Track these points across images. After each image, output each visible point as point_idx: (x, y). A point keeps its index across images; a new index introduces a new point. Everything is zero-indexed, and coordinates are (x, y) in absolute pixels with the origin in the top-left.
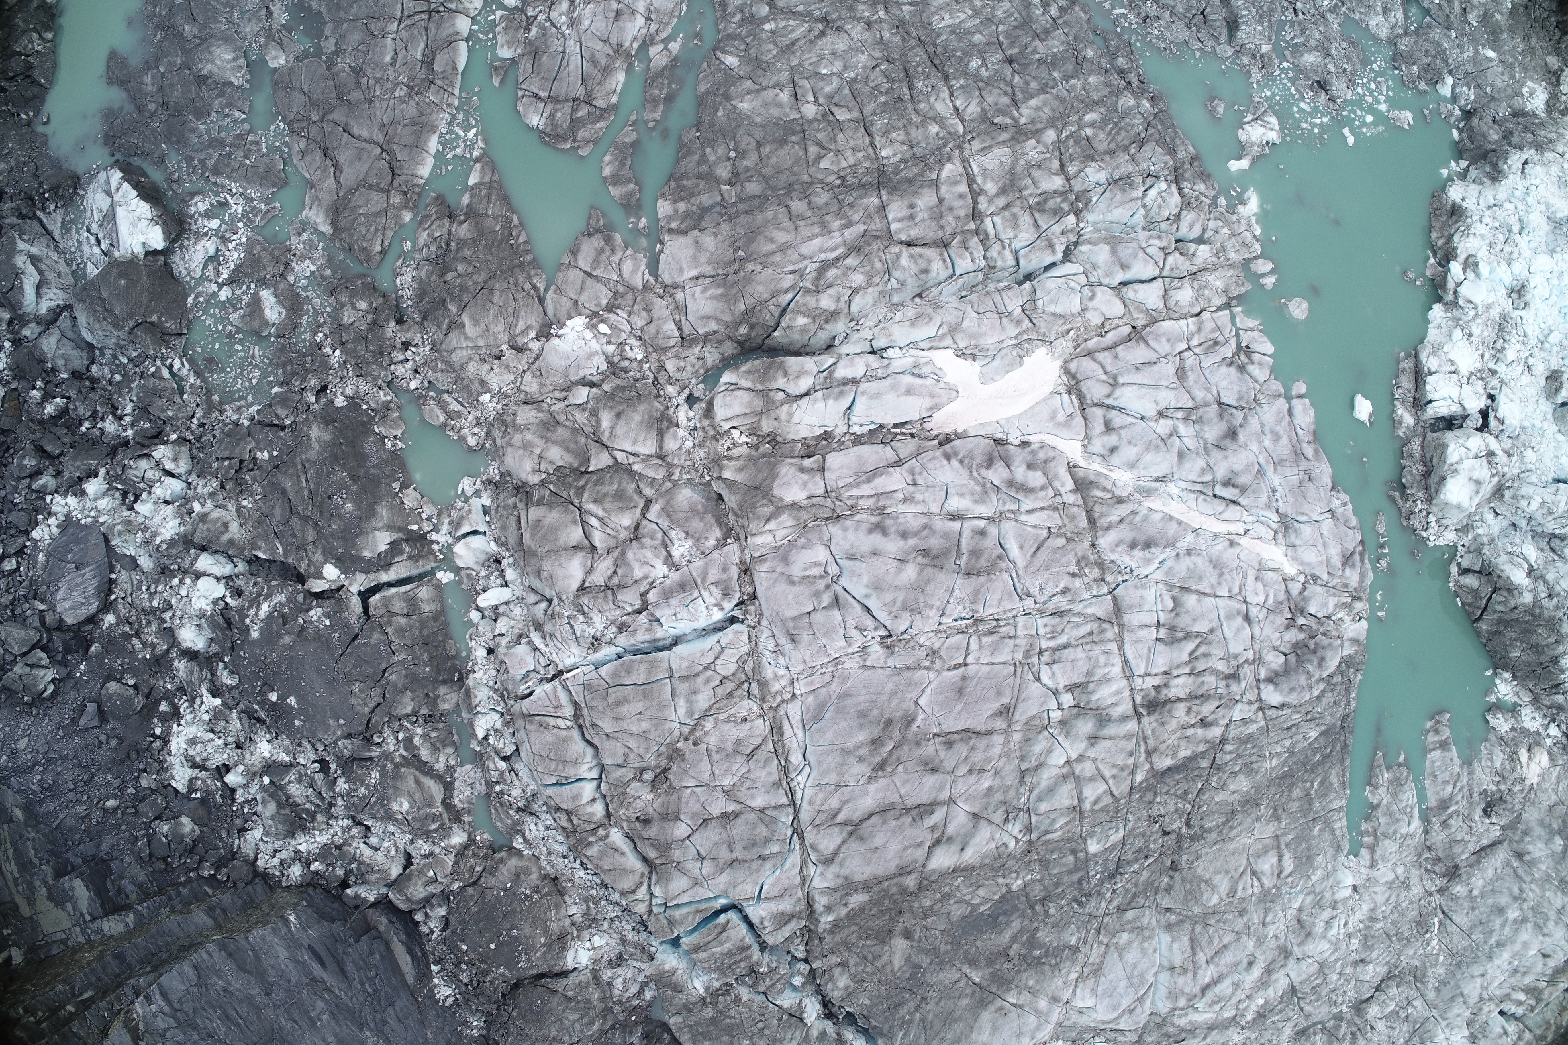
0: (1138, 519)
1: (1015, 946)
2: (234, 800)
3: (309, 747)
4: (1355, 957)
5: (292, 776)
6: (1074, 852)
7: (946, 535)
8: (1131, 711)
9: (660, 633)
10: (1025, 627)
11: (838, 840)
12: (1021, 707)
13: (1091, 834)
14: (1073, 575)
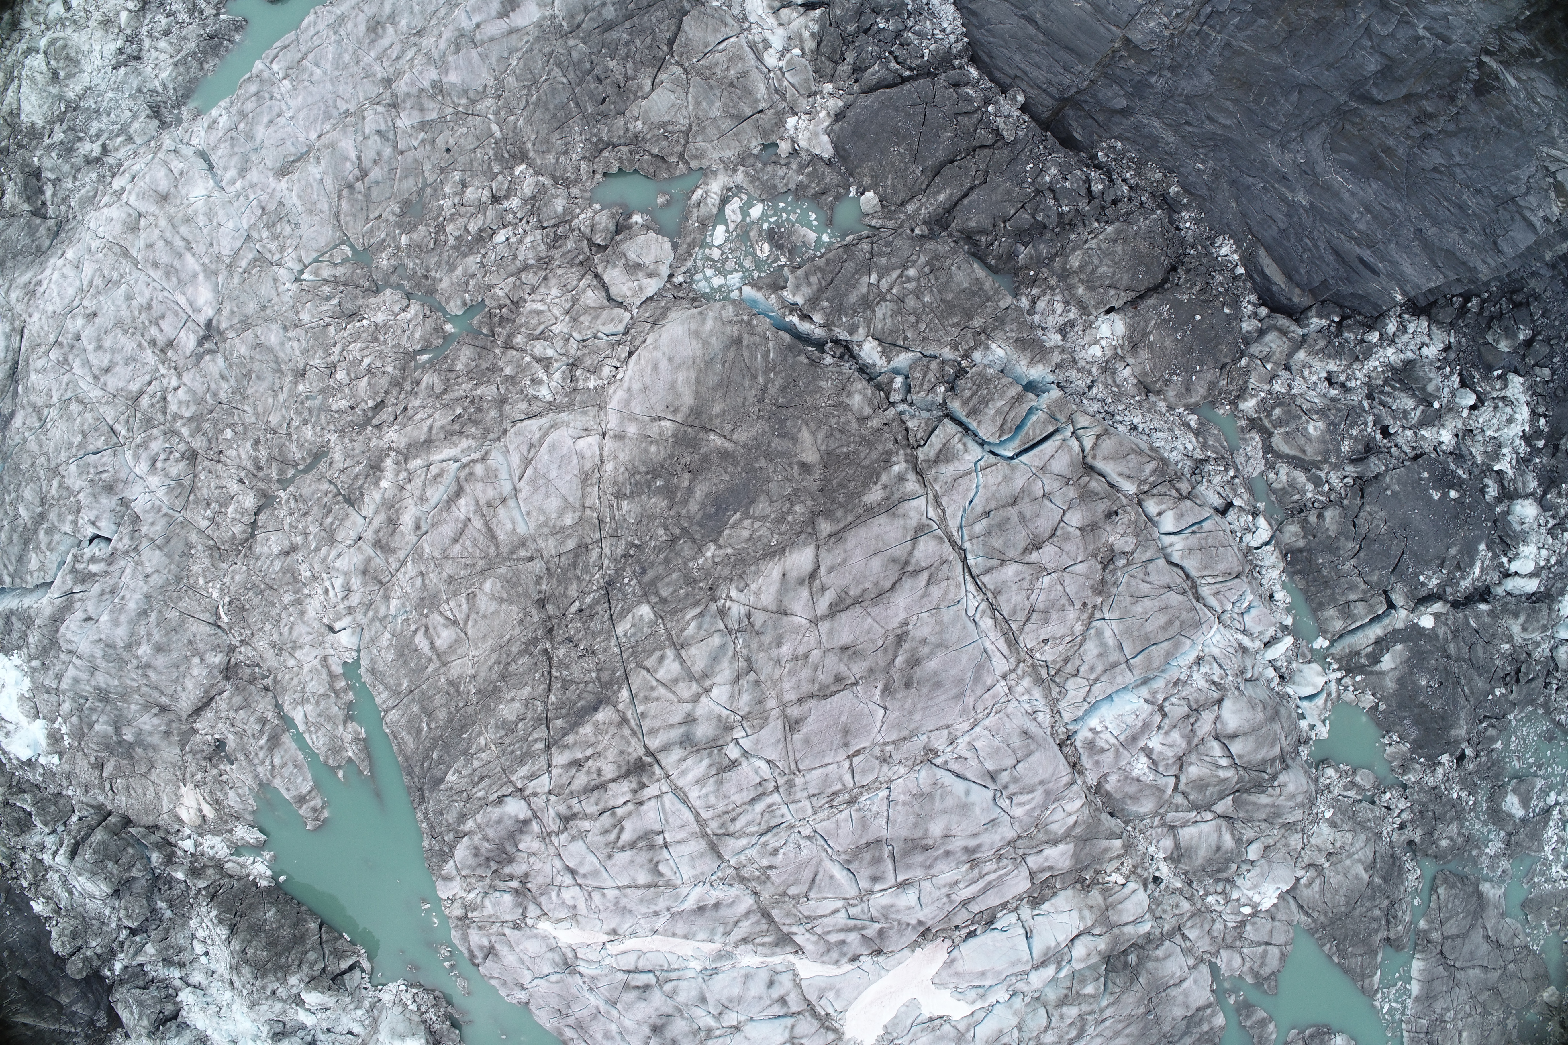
0: (721, 929)
1: (686, 484)
2: (1460, 374)
3: (1405, 448)
4: (295, 556)
5: (1416, 416)
6: (664, 601)
7: (909, 867)
8: (661, 756)
9: (1144, 692)
10: (803, 809)
11: (917, 553)
12: (779, 734)
13: (653, 624)
14: (771, 867)
